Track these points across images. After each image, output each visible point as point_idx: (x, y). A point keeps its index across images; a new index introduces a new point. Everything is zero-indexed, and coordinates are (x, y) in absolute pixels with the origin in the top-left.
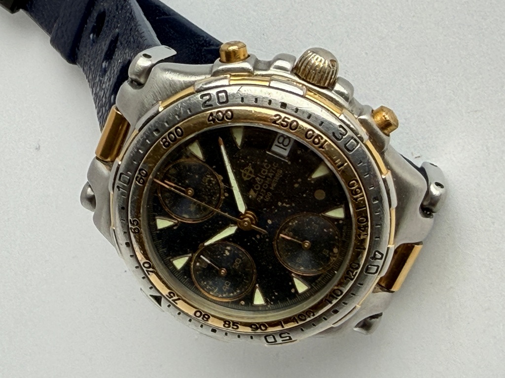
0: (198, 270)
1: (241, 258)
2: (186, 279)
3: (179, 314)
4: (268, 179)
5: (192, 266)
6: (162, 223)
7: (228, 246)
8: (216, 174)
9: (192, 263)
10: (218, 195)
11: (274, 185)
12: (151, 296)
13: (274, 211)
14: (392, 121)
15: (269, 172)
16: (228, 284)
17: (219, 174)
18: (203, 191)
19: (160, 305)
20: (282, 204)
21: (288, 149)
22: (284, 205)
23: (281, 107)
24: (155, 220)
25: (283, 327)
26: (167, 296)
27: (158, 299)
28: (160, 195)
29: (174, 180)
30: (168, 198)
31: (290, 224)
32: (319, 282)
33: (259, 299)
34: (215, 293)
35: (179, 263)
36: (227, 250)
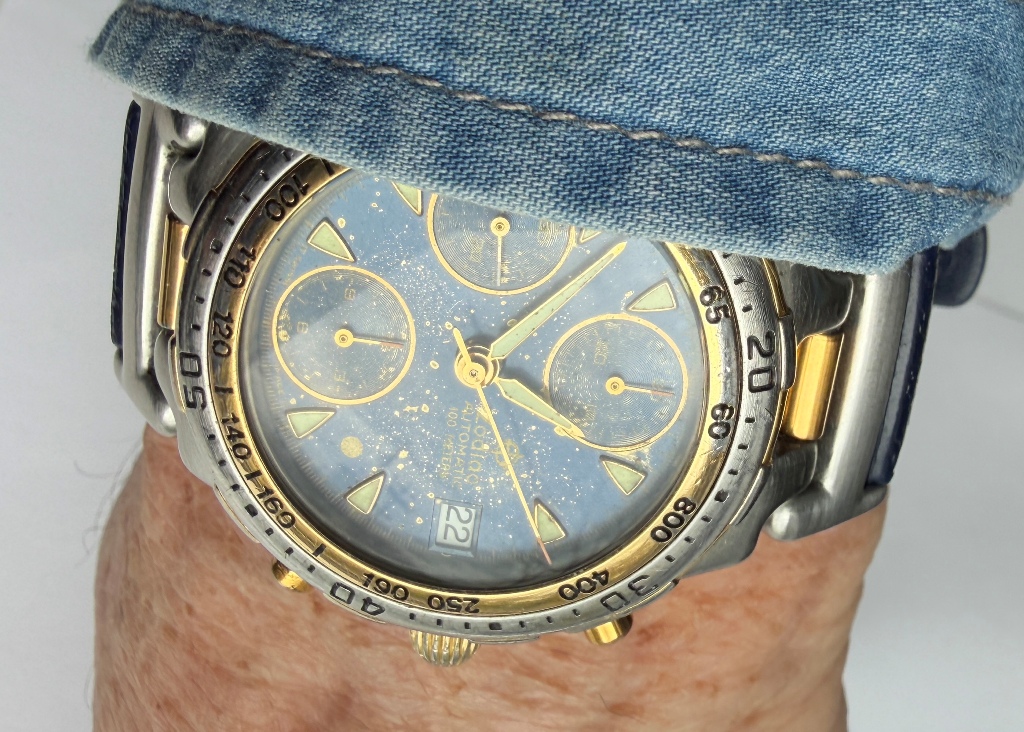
4: (463, 454)
13: (431, 392)
20: (419, 410)
22: (415, 409)
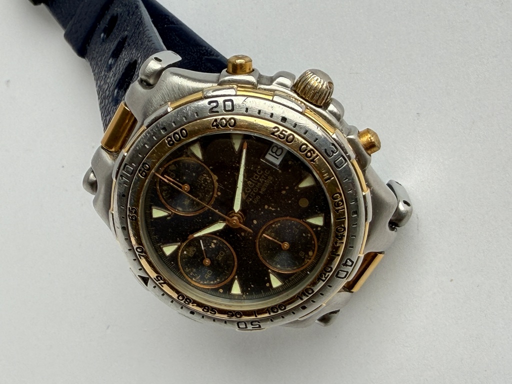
0: (185, 258)
1: (225, 251)
2: (173, 264)
3: (163, 295)
4: (259, 183)
5: (180, 254)
6: (157, 213)
7: (215, 239)
8: (212, 174)
9: (180, 251)
10: (211, 193)
11: (263, 189)
12: (139, 276)
13: (261, 212)
14: (376, 143)
15: (260, 178)
16: (210, 272)
17: (214, 174)
18: (198, 188)
19: (147, 285)
20: (269, 207)
21: (281, 158)
23: (281, 121)
24: (151, 210)
25: (256, 316)
26: (154, 278)
27: (145, 280)
28: (158, 187)
29: (172, 175)
30: (165, 191)
31: (273, 226)
32: (293, 279)
33: (236, 289)
34: (198, 279)
35: (169, 250)
36: (213, 242)
